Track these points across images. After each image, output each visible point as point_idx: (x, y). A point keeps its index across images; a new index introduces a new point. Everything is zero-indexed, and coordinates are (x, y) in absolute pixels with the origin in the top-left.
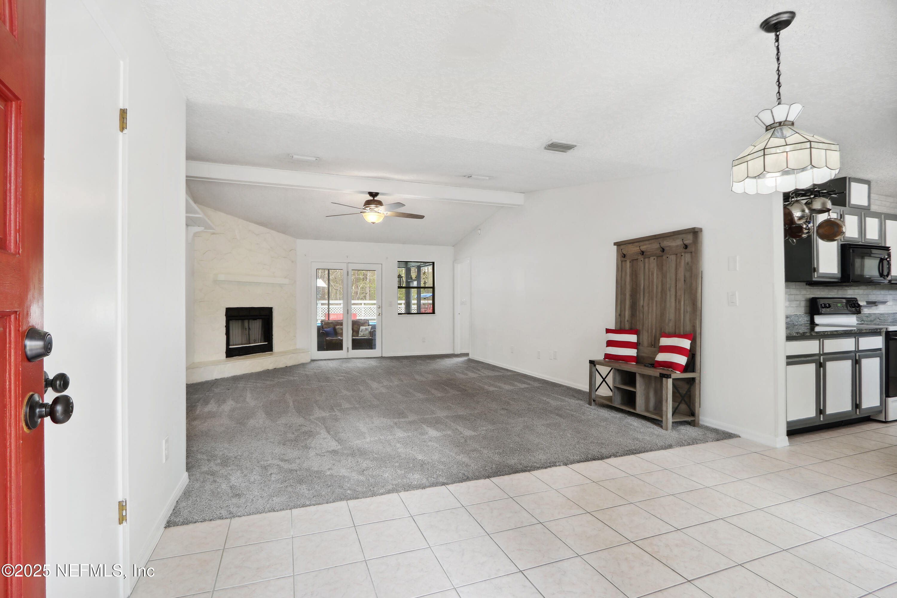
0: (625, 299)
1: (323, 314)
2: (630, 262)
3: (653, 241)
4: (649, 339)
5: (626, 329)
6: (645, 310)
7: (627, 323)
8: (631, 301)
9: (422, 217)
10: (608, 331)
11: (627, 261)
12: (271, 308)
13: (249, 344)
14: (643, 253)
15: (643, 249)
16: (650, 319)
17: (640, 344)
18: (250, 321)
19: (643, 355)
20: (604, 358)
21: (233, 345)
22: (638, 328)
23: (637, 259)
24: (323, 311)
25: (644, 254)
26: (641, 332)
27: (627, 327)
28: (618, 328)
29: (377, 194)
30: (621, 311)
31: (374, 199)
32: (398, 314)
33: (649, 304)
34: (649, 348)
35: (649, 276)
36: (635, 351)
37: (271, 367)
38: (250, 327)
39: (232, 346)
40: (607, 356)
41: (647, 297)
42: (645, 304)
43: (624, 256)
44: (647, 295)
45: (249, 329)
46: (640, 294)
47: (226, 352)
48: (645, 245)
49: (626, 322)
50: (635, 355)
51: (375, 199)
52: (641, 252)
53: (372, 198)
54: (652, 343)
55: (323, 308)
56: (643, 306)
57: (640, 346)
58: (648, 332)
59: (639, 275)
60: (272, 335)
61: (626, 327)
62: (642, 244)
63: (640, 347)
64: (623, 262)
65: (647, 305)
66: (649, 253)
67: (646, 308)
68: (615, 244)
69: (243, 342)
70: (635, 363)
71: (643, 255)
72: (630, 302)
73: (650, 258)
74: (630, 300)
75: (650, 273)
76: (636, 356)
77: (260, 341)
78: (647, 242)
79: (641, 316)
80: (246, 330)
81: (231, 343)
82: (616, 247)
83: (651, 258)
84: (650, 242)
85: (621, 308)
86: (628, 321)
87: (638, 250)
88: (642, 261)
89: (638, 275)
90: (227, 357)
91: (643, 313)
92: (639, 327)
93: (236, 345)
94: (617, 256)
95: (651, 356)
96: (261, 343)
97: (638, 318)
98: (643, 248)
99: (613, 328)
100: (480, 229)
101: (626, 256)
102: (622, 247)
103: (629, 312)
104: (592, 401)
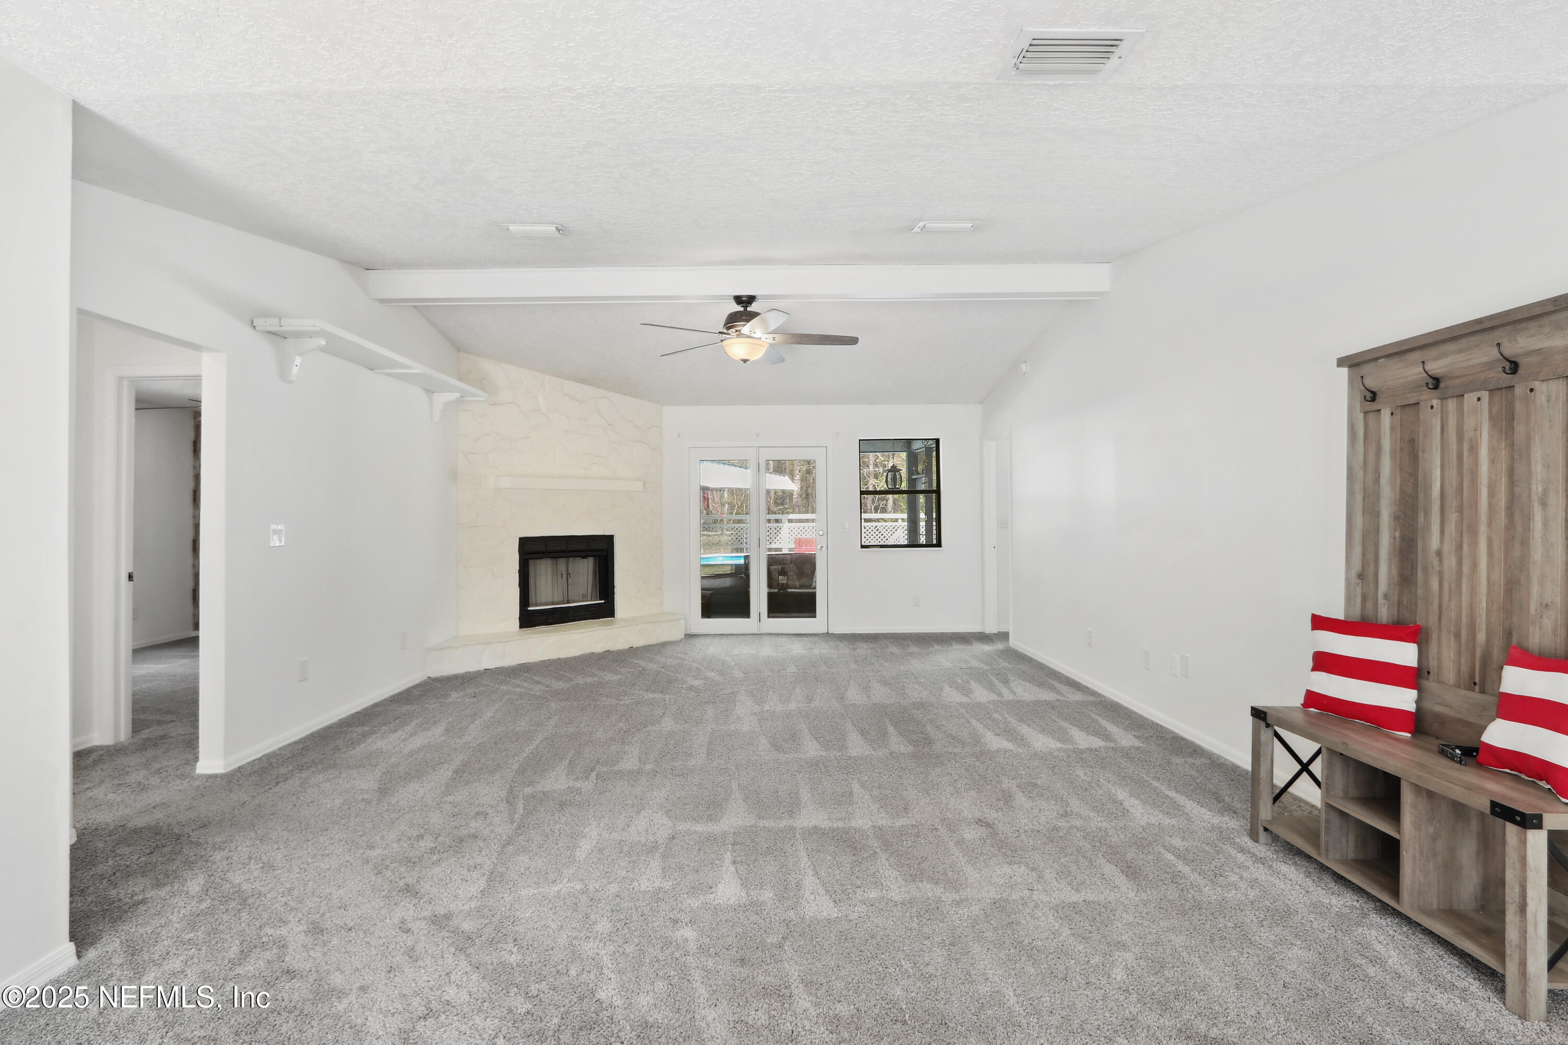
0: (1377, 531)
1: (792, 538)
2: (1392, 414)
3: (1473, 340)
4: (1463, 660)
5: (1379, 623)
6: (1446, 564)
7: (1384, 601)
8: (1397, 534)
9: (853, 341)
10: (1319, 623)
11: (1382, 411)
12: (612, 537)
13: (568, 602)
14: (1436, 382)
15: (1441, 370)
16: (1464, 598)
17: (1429, 673)
18: (571, 560)
19: (1439, 709)
20: (1302, 703)
21: (536, 605)
22: (1420, 621)
23: (1418, 403)
24: (792, 533)
25: (1442, 385)
26: (1434, 636)
27: (1384, 614)
28: (1356, 615)
29: (751, 299)
30: (1364, 564)
31: (745, 309)
32: (861, 548)
33: (1460, 547)
34: (1462, 692)
35: (1460, 456)
36: (1412, 694)
37: (599, 648)
38: (570, 571)
39: (534, 606)
40: (1313, 699)
41: (1454, 525)
42: (1448, 548)
43: (1373, 396)
44: (1453, 517)
45: (568, 574)
46: (1427, 512)
47: (520, 618)
48: (1445, 355)
49: (1381, 600)
50: (1411, 707)
51: (748, 309)
52: (1430, 381)
53: (740, 308)
54: (1472, 676)
55: (792, 528)
56: (1439, 554)
57: (1427, 679)
58: (1457, 636)
59: (1423, 452)
60: (613, 587)
61: (1379, 614)
62: (1432, 352)
63: (1430, 684)
64: (1371, 417)
65: (1456, 551)
66: (1457, 382)
67: (1450, 561)
68: (1341, 362)
69: (556, 599)
70: (1409, 735)
71: (1436, 387)
72: (1395, 538)
73: (1463, 395)
74: (1395, 530)
75: (1466, 446)
76: (1414, 711)
77: (589, 598)
78: (1451, 347)
79: (1435, 586)
80: (562, 578)
81: (532, 599)
82: (1345, 371)
83: (1465, 395)
84: (1464, 343)
85: (1364, 554)
86: (1386, 596)
87: (1420, 373)
88: (1432, 407)
89: (1420, 454)
90: (521, 626)
91: (1441, 574)
92: (1426, 617)
93: (542, 605)
94: (1351, 397)
95: (1471, 719)
96: (591, 601)
97: (1420, 591)
98: (1435, 367)
99: (1338, 612)
100: (1025, 362)
101: (1378, 397)
102: (1366, 369)
103: (1390, 568)
104: (1261, 830)
